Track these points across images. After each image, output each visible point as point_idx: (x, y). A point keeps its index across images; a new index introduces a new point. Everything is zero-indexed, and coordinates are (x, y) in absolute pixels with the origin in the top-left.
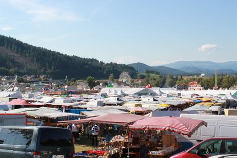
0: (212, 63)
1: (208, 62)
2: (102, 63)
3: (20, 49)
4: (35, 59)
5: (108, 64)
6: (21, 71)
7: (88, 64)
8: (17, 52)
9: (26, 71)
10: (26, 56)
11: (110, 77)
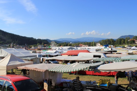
0: (72, 39)
1: (70, 39)
2: (35, 39)
3: (3, 34)
4: (10, 38)
5: (37, 39)
6: (5, 42)
7: (31, 39)
8: (2, 35)
9: (7, 42)
10: (6, 37)
11: (42, 44)
